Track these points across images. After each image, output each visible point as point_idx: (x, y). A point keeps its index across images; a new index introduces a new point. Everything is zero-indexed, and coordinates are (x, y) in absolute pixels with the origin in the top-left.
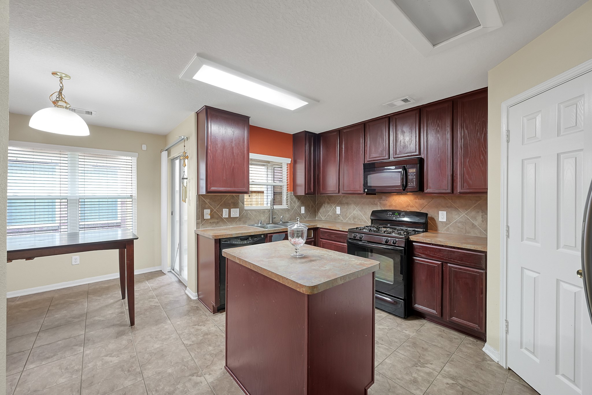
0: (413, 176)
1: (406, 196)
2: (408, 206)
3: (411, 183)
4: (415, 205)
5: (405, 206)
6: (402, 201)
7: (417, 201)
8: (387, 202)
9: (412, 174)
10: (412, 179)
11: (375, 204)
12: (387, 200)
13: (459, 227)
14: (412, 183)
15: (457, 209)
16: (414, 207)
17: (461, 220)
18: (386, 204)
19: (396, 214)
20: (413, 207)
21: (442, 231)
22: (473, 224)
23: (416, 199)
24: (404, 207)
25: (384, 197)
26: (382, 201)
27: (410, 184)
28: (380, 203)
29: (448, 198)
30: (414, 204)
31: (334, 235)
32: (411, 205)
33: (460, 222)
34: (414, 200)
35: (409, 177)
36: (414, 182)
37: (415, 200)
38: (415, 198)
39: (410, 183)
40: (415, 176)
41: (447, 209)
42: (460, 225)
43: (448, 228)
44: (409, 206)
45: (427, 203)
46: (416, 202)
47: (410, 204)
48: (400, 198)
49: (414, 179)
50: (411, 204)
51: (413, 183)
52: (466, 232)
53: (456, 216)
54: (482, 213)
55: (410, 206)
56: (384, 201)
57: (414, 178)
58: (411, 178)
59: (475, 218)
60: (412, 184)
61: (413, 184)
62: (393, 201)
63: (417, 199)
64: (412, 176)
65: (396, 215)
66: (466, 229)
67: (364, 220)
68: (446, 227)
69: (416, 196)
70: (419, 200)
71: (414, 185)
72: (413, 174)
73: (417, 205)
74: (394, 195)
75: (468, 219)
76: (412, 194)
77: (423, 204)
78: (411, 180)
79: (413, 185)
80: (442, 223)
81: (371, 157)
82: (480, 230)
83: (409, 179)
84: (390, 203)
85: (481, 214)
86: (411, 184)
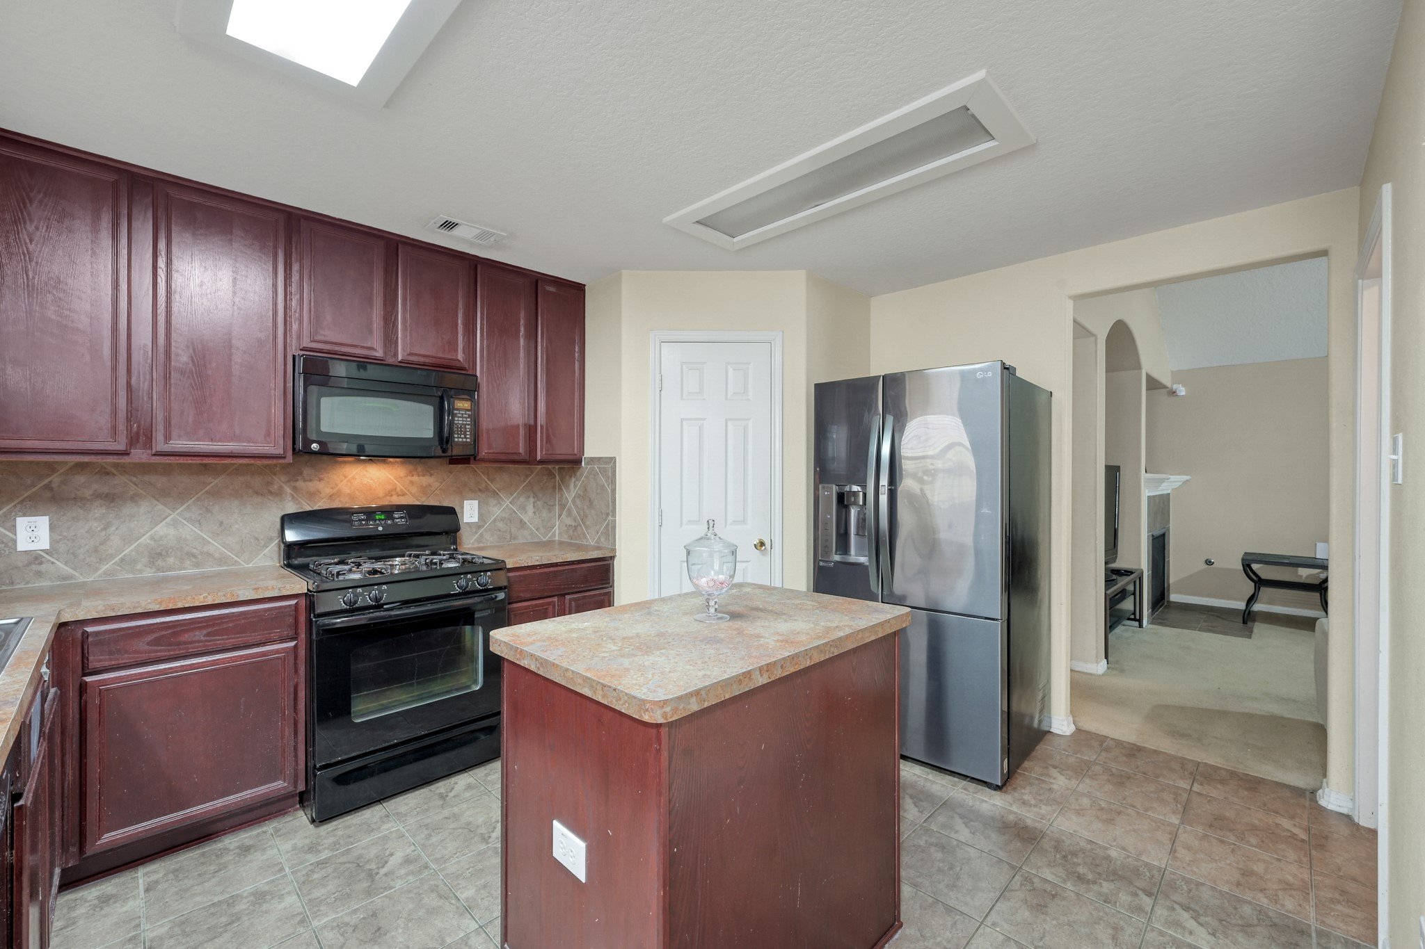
0: (466, 418)
1: (385, 466)
2: (389, 492)
3: (461, 434)
4: (408, 491)
5: (381, 494)
6: (372, 479)
7: (415, 478)
8: (320, 485)
9: (462, 414)
10: (462, 424)
11: (271, 493)
12: (320, 480)
13: (500, 531)
14: (462, 436)
15: (497, 494)
16: (406, 494)
17: (503, 515)
18: (319, 492)
19: (377, 517)
20: (403, 495)
21: (469, 544)
22: (521, 520)
23: (413, 476)
24: (379, 498)
25: (307, 472)
26: (300, 484)
27: (458, 438)
28: (295, 489)
29: (481, 472)
30: (406, 489)
31: (201, 628)
32: (398, 490)
33: (502, 519)
34: (405, 476)
35: (456, 419)
36: (468, 433)
37: (409, 478)
38: (410, 472)
39: (458, 434)
40: (469, 420)
41: (479, 494)
42: (500, 525)
43: (481, 535)
44: (394, 493)
45: (439, 484)
46: (412, 482)
47: (395, 489)
48: (367, 471)
49: (467, 427)
50: (399, 486)
51: (465, 435)
52: (511, 537)
53: (495, 509)
54: (534, 498)
55: (397, 493)
56: (311, 480)
57: (467, 424)
58: (460, 422)
59: (523, 508)
60: (462, 438)
61: (465, 438)
62: (342, 481)
63: (415, 473)
64: (462, 417)
65: (379, 520)
66: (510, 532)
67: (217, 555)
68: (476, 533)
69: (411, 467)
70: (419, 476)
71: (468, 440)
72: (466, 414)
73: (414, 490)
74: (345, 462)
75: (514, 511)
76: (402, 463)
77: (430, 485)
78: (461, 427)
79: (464, 440)
80: (470, 527)
81: (319, 338)
82: (531, 530)
83: (456, 424)
84: (332, 488)
85: (532, 500)
86: (460, 438)
